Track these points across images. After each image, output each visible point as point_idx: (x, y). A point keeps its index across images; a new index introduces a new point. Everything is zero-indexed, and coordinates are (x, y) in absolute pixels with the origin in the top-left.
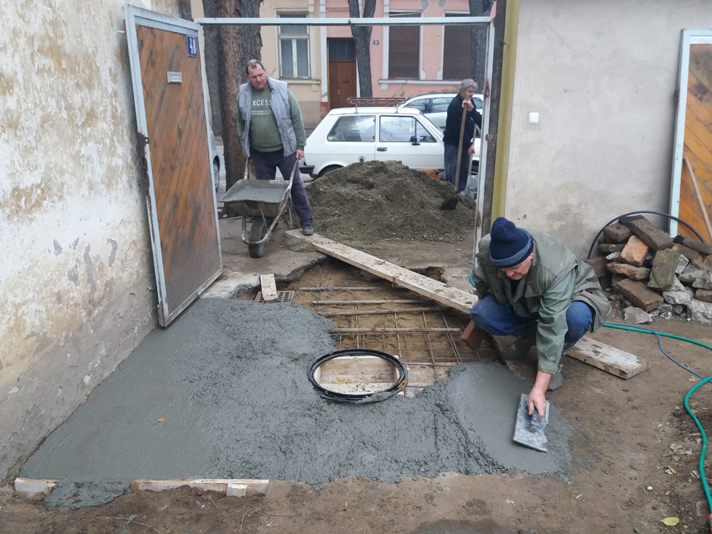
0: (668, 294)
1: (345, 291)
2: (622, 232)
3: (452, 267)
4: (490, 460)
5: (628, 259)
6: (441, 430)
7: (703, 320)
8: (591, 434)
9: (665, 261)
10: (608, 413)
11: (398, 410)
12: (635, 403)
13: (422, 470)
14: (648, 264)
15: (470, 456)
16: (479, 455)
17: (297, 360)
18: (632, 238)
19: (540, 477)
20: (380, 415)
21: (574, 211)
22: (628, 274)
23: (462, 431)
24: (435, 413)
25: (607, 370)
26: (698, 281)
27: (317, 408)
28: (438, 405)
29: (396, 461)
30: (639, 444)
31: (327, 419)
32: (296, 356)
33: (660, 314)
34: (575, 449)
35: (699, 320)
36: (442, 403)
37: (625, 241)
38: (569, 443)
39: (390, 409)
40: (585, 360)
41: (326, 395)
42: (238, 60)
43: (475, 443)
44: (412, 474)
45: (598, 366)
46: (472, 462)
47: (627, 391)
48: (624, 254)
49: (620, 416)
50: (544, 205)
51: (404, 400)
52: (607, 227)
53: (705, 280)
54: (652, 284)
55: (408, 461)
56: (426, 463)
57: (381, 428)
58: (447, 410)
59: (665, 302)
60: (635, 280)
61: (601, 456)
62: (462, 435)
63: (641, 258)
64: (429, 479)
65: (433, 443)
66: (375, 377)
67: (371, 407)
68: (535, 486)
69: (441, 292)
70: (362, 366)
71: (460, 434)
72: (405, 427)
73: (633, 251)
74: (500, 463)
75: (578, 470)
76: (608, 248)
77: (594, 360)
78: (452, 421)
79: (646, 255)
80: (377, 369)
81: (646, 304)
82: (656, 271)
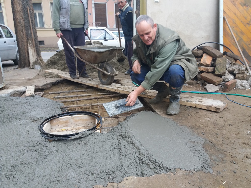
0: (224, 77)
1: (73, 92)
3: (124, 79)
4: (157, 164)
5: (204, 64)
6: (123, 149)
7: (241, 87)
8: (214, 141)
9: (221, 62)
10: (218, 129)
11: (95, 141)
12: (229, 123)
13: (111, 177)
14: (212, 65)
15: (143, 163)
16: (149, 162)
17: (36, 121)
18: (204, 55)
19: (193, 171)
20: (84, 145)
22: (205, 70)
23: (137, 148)
24: (119, 139)
25: (208, 109)
26: (236, 70)
27: (41, 145)
28: (121, 135)
29: (92, 174)
30: (243, 143)
31: (47, 151)
32: (36, 119)
33: (221, 87)
34: (208, 151)
35: (239, 87)
36: (123, 134)
37: (201, 56)
38: (204, 148)
39: (91, 141)
40: (196, 106)
41: (49, 137)
43: (146, 154)
44: (104, 182)
45: (203, 108)
46: (145, 167)
47: (222, 117)
48: (202, 62)
49: (225, 130)
51: (100, 135)
52: (193, 51)
53: (239, 70)
54: (217, 73)
55: (101, 172)
56: (113, 172)
57: (83, 153)
58: (126, 137)
59: (223, 81)
60: (208, 72)
61: (225, 153)
62: (137, 151)
63: (210, 62)
64: (115, 185)
65: (118, 158)
66: (84, 126)
67: (78, 141)
68: (192, 178)
69: (120, 88)
70: (76, 121)
71: (135, 150)
72: (100, 150)
73: (206, 60)
74: (164, 166)
75: (215, 163)
77: (200, 105)
78: (129, 143)
79: (212, 62)
80: (85, 122)
81: (215, 82)
82: (218, 67)
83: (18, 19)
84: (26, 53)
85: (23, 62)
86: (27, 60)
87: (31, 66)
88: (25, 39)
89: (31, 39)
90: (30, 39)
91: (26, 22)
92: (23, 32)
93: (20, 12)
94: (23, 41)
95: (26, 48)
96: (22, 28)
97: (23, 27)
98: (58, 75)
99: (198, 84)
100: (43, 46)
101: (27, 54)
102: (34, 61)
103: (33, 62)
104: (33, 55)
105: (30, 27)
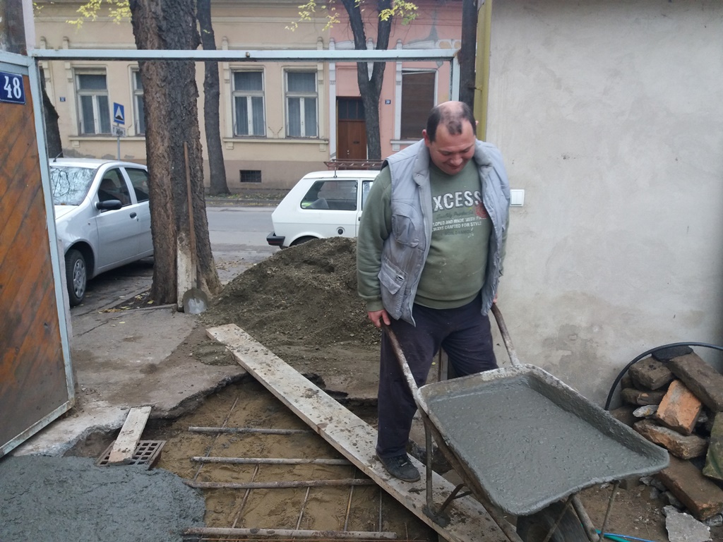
1: (253, 435)
2: (658, 374)
5: (668, 421)
14: (702, 430)
21: (583, 335)
22: (669, 447)
37: (664, 389)
42: (163, 112)
48: (661, 413)
50: (537, 326)
52: (635, 365)
54: (711, 471)
60: (680, 459)
63: (690, 421)
73: (677, 408)
76: (636, 398)
79: (699, 416)
81: (700, 508)
82: (717, 448)
83: (156, 175)
84: (169, 265)
85: (159, 288)
86: (171, 283)
87: (178, 302)
88: (171, 227)
89: (188, 228)
90: (184, 226)
91: (178, 183)
92: (166, 211)
93: (162, 159)
94: (166, 233)
95: (171, 252)
96: (166, 199)
97: (168, 198)
98: (234, 355)
99: (642, 488)
100: (256, 183)
101: (171, 268)
102: (190, 288)
103: (186, 290)
104: (187, 271)
105: (187, 194)
